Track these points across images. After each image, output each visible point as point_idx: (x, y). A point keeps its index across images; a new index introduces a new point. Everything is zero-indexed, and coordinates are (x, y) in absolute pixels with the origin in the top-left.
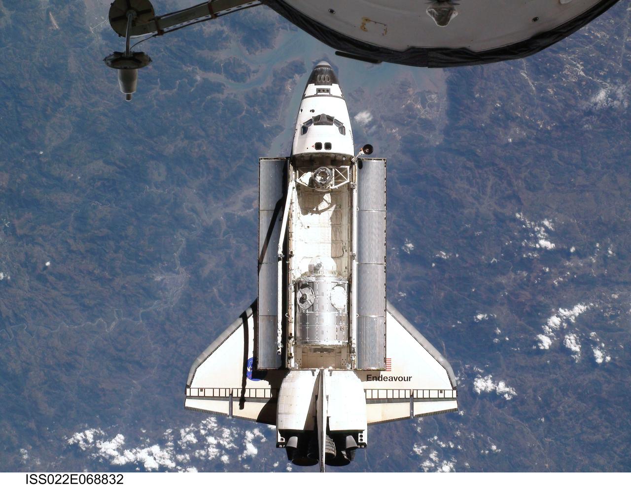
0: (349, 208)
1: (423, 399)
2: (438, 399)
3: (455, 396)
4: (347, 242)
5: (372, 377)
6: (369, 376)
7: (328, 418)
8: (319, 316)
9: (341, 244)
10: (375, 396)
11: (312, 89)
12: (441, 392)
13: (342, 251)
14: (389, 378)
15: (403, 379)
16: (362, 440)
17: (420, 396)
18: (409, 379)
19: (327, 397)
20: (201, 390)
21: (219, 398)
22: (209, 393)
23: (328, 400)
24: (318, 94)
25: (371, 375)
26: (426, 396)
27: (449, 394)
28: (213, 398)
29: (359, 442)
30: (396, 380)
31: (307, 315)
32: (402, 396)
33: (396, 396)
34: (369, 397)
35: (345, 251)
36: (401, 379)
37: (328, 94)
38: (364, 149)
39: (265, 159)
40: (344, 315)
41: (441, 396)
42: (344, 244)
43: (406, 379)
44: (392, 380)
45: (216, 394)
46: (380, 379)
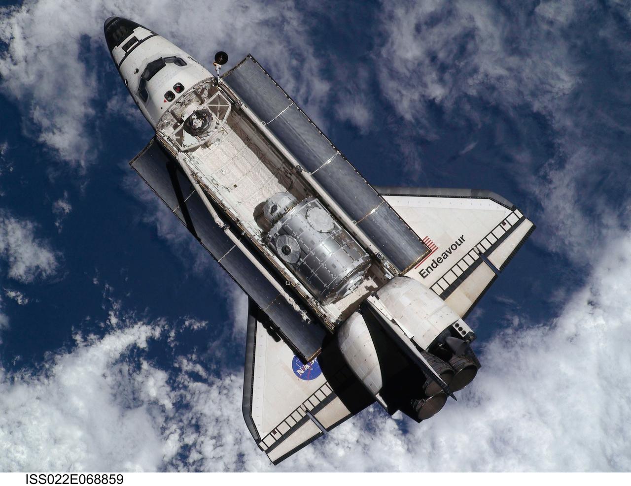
0: (256, 130)
1: (494, 247)
2: (507, 234)
3: (521, 216)
4: (284, 165)
5: (425, 270)
6: (422, 273)
7: (412, 340)
8: (317, 253)
9: (280, 172)
10: (445, 286)
11: (119, 51)
12: (504, 224)
13: (286, 178)
14: (442, 257)
15: (457, 245)
16: (464, 332)
17: (488, 246)
18: (462, 239)
19: (393, 321)
20: (275, 433)
21: (299, 425)
22: (284, 429)
23: (397, 324)
24: (128, 51)
25: (423, 269)
26: (493, 240)
27: (513, 220)
28: (292, 430)
29: (463, 336)
30: (451, 253)
31: (305, 263)
32: (471, 262)
33: (465, 268)
34: (440, 292)
35: (289, 175)
36: (454, 247)
37: (137, 42)
38: (217, 62)
39: (135, 160)
40: (340, 233)
41: (507, 227)
42: (283, 170)
43: (459, 243)
44: (447, 256)
45: (293, 423)
46: (435, 265)
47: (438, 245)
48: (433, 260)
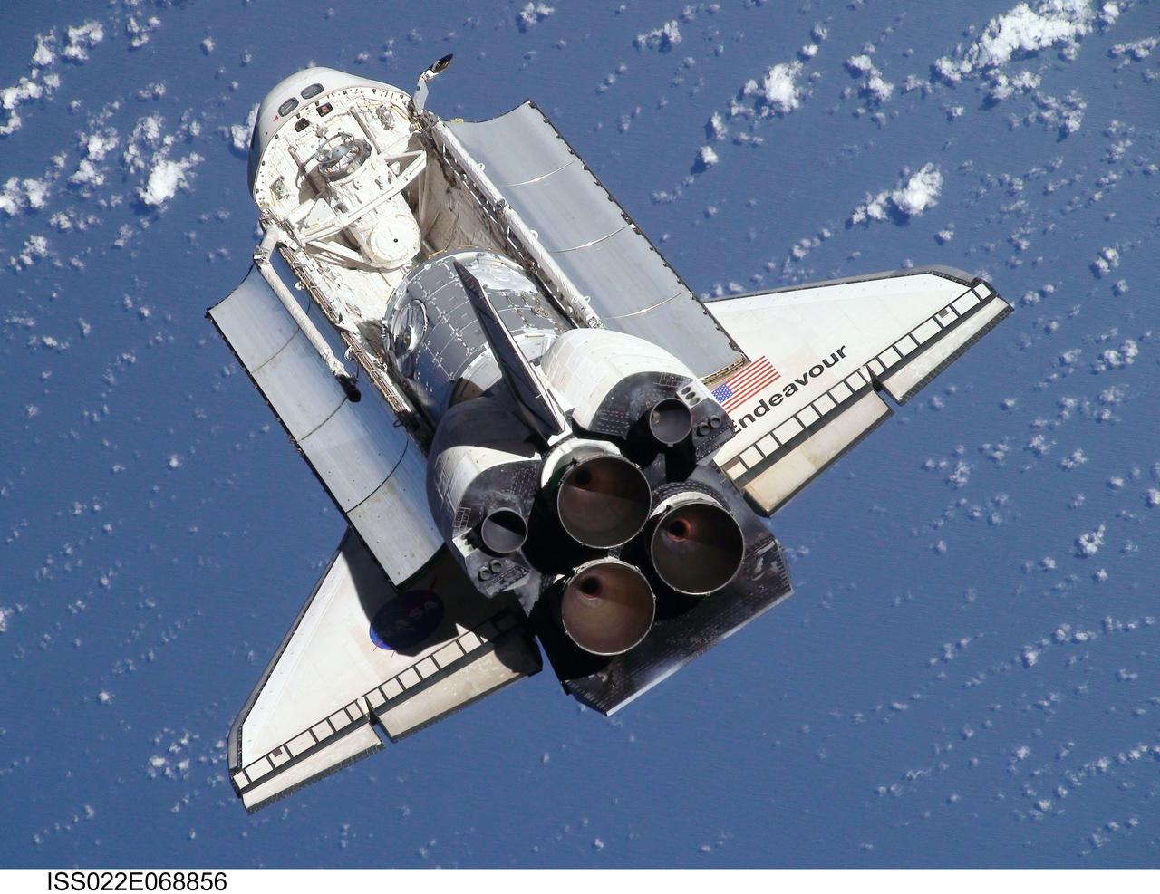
1: (906, 360)
2: (944, 332)
3: (986, 294)
12: (944, 314)
14: (783, 394)
15: (824, 366)
17: (892, 361)
18: (839, 354)
20: (277, 753)
21: (337, 736)
26: (909, 348)
27: (967, 303)
30: (805, 383)
31: (427, 347)
32: (844, 396)
36: (817, 371)
41: (948, 319)
43: (831, 362)
44: (796, 390)
45: (325, 736)
46: (761, 410)
47: (781, 371)
48: (762, 402)
